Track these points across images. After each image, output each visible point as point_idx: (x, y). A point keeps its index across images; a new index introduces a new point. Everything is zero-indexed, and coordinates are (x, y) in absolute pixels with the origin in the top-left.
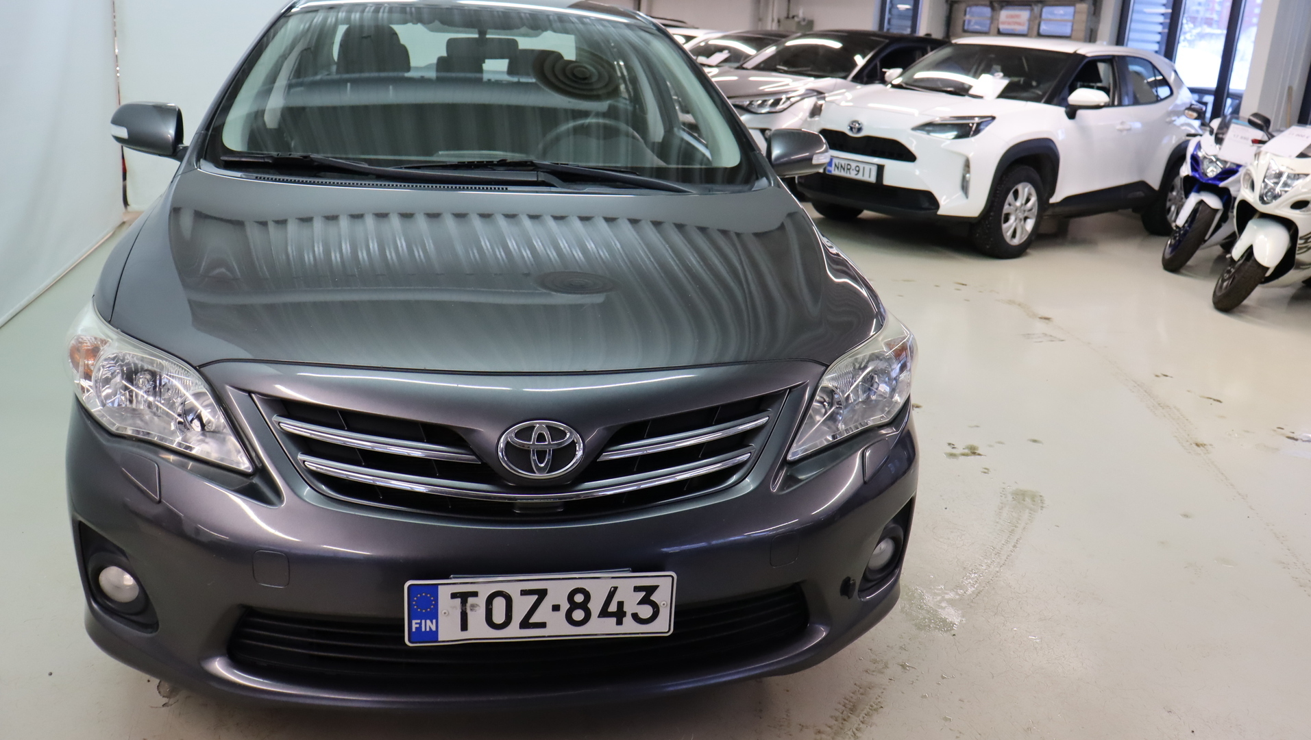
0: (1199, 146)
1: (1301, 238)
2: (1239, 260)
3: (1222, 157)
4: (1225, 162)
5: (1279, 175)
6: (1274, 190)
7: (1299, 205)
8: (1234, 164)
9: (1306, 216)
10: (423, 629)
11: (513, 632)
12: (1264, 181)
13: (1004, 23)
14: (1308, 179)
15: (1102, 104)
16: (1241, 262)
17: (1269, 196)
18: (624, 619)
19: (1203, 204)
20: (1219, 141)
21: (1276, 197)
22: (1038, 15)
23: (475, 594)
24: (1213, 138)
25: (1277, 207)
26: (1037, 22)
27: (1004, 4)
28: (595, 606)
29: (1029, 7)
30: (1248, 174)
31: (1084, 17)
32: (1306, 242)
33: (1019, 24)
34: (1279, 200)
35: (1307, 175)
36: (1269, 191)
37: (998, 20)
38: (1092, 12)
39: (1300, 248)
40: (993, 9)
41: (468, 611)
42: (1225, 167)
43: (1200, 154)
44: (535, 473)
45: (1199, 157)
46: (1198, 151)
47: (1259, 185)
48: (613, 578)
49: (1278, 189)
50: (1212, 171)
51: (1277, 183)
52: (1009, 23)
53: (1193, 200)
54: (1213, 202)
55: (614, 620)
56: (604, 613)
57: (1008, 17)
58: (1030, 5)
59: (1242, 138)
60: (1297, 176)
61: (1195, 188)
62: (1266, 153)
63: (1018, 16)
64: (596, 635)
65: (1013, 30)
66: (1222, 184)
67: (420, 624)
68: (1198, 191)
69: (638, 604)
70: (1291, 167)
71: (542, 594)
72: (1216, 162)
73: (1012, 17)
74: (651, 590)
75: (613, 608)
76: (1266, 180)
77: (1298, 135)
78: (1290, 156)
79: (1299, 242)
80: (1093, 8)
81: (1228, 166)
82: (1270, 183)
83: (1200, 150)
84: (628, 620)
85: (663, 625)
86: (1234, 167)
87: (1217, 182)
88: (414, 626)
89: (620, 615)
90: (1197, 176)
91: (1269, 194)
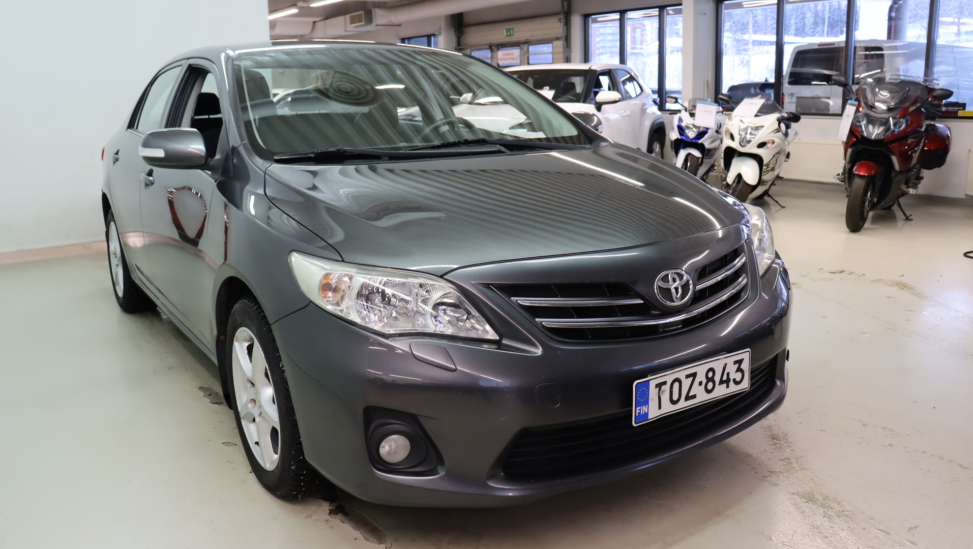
0: (680, 120)
1: (765, 166)
2: (732, 184)
3: (697, 124)
4: (699, 127)
5: (746, 129)
6: (746, 138)
7: (762, 145)
8: (704, 128)
9: (765, 152)
10: (642, 413)
11: (683, 405)
12: (739, 133)
13: (501, 60)
14: (764, 128)
15: (617, 100)
16: (734, 185)
17: (744, 142)
18: (730, 383)
19: (690, 155)
20: (692, 115)
21: (749, 142)
22: (527, 52)
23: (665, 383)
24: (687, 114)
25: (750, 148)
26: (526, 56)
27: (500, 47)
28: (717, 379)
29: (519, 47)
30: (727, 131)
31: (561, 50)
32: (767, 168)
33: (513, 59)
34: (751, 144)
35: (763, 127)
36: (743, 139)
37: (497, 58)
38: (566, 46)
39: (765, 172)
40: (492, 51)
41: (661, 396)
42: (699, 131)
43: (683, 124)
44: (674, 302)
45: (682, 126)
46: (681, 123)
47: (737, 137)
48: (725, 358)
49: (748, 137)
50: (691, 134)
51: (746, 133)
52: (506, 59)
53: (683, 153)
54: (696, 153)
55: (725, 385)
56: (721, 382)
57: (503, 55)
58: (520, 46)
59: (705, 111)
60: (757, 128)
61: (682, 146)
62: (736, 116)
63: (511, 54)
64: (718, 397)
65: (510, 63)
66: (700, 142)
67: (640, 409)
68: (684, 148)
69: (736, 372)
70: (754, 123)
71: (694, 375)
72: (692, 128)
73: (507, 55)
74: (740, 362)
75: (725, 378)
76: (740, 132)
77: (750, 104)
78: (751, 117)
79: (764, 168)
80: (566, 43)
81: (701, 130)
82: (743, 134)
83: (682, 122)
84: (731, 383)
85: (745, 385)
86: (705, 130)
87: (697, 141)
88: (638, 411)
89: (727, 382)
90: (684, 138)
91: (745, 141)
